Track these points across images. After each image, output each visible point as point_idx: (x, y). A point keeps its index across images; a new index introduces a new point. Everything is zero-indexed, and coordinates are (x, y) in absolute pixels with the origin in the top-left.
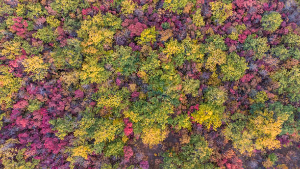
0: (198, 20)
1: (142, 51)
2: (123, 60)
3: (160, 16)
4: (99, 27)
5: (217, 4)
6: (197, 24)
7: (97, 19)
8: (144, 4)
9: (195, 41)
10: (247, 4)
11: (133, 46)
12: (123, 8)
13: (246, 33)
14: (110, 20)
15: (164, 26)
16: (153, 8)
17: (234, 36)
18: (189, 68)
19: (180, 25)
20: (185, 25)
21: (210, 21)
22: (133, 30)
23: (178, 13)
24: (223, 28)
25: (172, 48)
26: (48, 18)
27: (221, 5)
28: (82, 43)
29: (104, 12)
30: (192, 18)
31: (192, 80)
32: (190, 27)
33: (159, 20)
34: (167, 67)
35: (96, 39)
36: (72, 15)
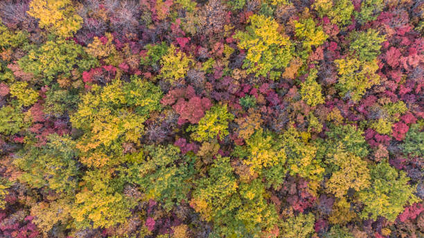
0: (312, 92)
1: (201, 153)
2: (160, 183)
3: (237, 83)
4: (115, 108)
5: (350, 63)
6: (309, 102)
7: (111, 93)
8: (207, 59)
9: (305, 136)
10: (407, 63)
11: (184, 145)
12: (164, 69)
13: (407, 120)
14: (136, 94)
15: (244, 103)
16: (224, 67)
17: (384, 126)
18: (293, 190)
19: (276, 100)
20: (285, 101)
21: (333, 91)
22: (184, 111)
23: (272, 78)
24: (361, 109)
25: (262, 154)
26: (13, 87)
27: (358, 66)
28: (79, 145)
29: (128, 75)
30: (299, 88)
31: (300, 219)
32: (296, 105)
33: (235, 90)
34: (250, 195)
35: (108, 136)
36: (62, 82)
